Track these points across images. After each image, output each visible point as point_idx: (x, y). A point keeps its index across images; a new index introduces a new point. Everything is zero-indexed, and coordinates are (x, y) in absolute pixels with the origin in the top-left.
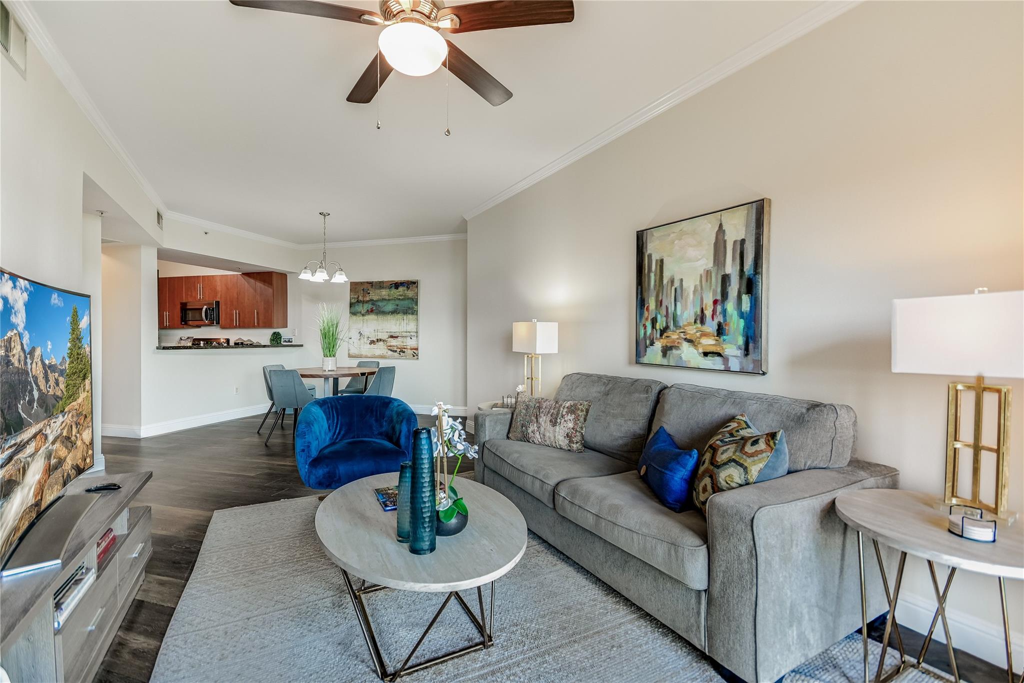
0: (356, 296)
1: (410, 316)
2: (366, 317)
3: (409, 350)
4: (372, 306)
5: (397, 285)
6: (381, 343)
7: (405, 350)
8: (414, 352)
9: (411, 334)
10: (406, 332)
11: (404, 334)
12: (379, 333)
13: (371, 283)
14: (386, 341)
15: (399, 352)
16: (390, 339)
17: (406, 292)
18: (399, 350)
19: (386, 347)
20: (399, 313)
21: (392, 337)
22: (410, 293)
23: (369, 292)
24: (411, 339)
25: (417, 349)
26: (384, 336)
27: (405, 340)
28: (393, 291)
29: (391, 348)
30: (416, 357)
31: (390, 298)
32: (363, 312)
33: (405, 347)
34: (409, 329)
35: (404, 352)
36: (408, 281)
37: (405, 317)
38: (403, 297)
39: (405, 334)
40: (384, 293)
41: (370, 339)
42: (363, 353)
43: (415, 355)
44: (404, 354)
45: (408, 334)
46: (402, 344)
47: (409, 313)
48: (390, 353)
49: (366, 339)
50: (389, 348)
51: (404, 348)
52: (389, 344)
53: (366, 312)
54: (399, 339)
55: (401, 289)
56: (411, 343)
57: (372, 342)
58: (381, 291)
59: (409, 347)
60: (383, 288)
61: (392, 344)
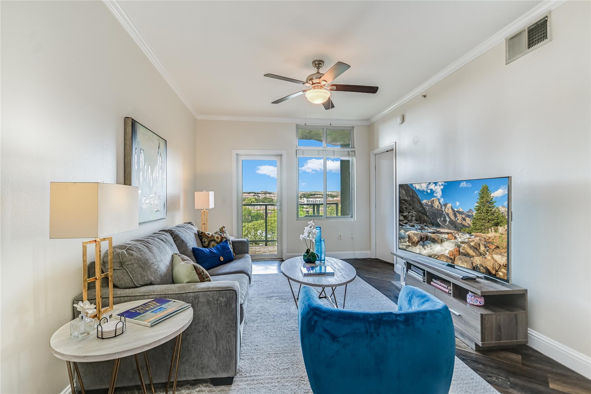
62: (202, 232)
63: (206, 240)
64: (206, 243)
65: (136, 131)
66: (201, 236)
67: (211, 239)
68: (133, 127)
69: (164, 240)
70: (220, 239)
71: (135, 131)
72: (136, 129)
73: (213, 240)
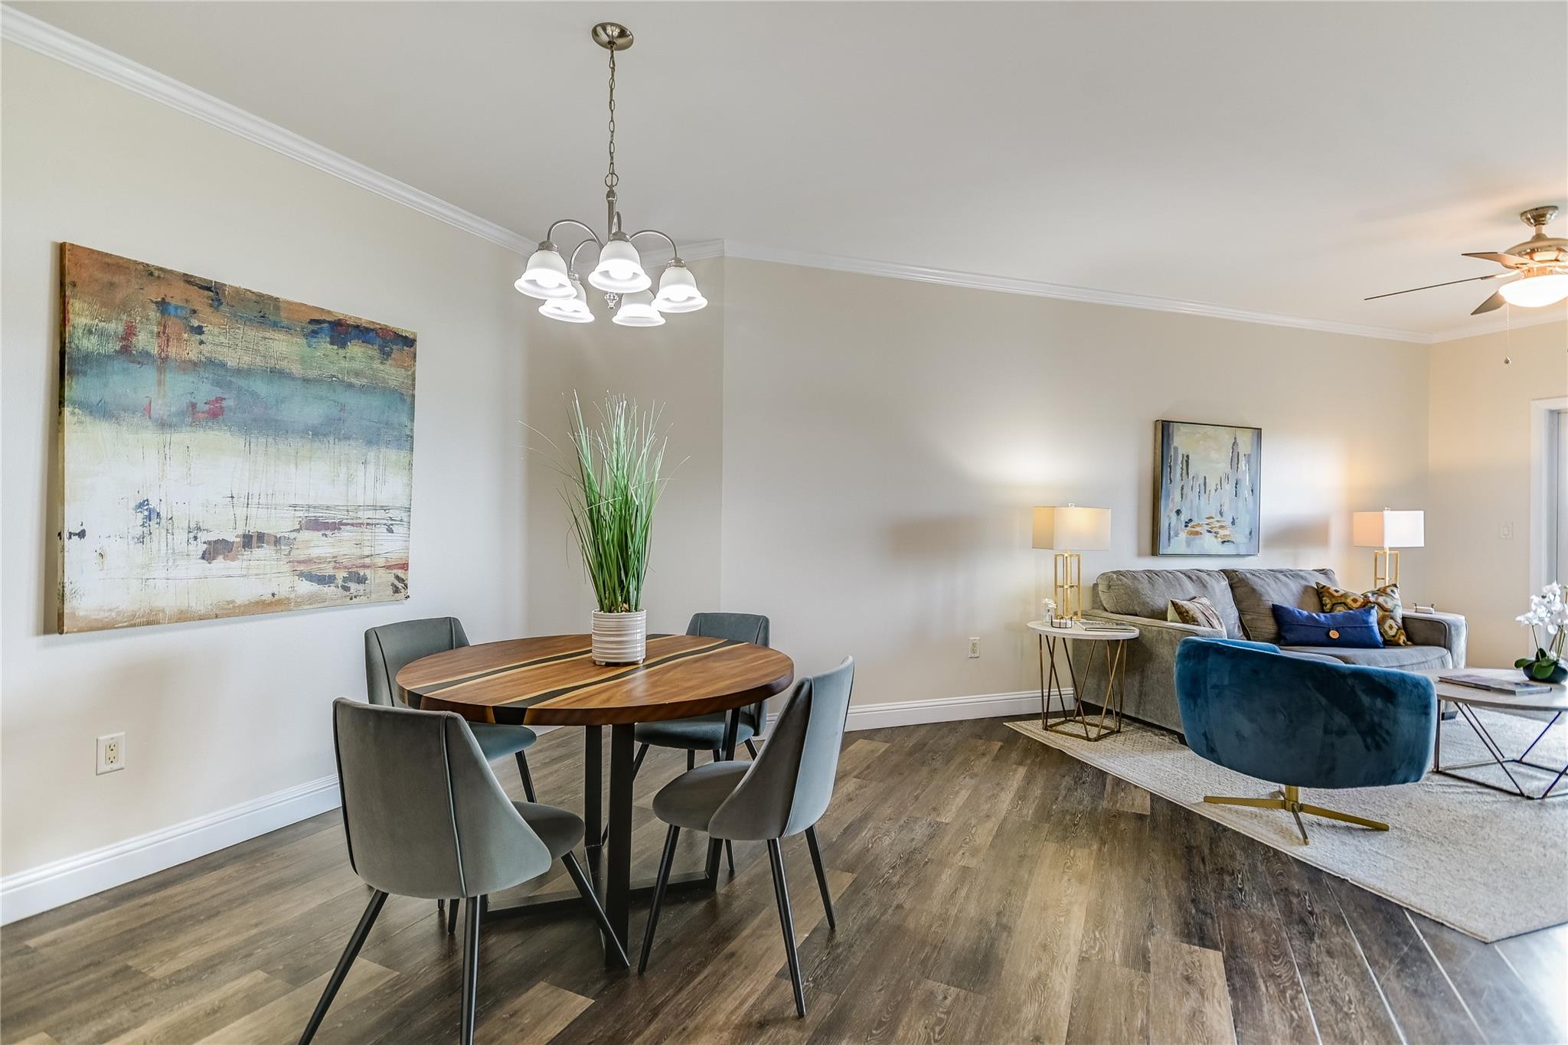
0: (115, 327)
1: (393, 454)
2: (182, 437)
3: (381, 571)
4: (218, 392)
5: (341, 331)
6: (264, 552)
7: (368, 572)
8: (397, 577)
9: (392, 514)
10: (375, 508)
11: (365, 515)
12: (253, 511)
13: (213, 292)
14: (290, 542)
15: (345, 580)
16: (306, 535)
17: (376, 365)
18: (341, 575)
19: (287, 568)
20: (347, 438)
21: (316, 525)
22: (391, 373)
23: (195, 323)
24: (390, 531)
25: (404, 566)
26: (280, 523)
27: (367, 534)
28: (324, 347)
29: (314, 569)
30: (402, 595)
31: (313, 374)
32: (159, 409)
33: (367, 561)
34: (383, 499)
35: (361, 580)
36: (385, 330)
37: (371, 455)
38: (364, 381)
39: (370, 514)
40: (284, 347)
41: (204, 537)
42: (159, 603)
43: (400, 585)
44: (361, 587)
45: (380, 514)
46: (357, 551)
47: (388, 443)
48: (306, 587)
49: (181, 536)
50: (301, 568)
51: (364, 566)
52: (300, 554)
53: (182, 414)
54: (346, 533)
55: (356, 349)
56: (388, 546)
57: (216, 550)
58: (267, 335)
59: (381, 562)
60: (275, 326)
61: (315, 553)
62: (1324, 586)
63: (1326, 600)
64: (1328, 606)
65: (1171, 436)
66: (1321, 593)
67: (1341, 600)
68: (1165, 433)
69: (1194, 577)
70: (1359, 604)
71: (1169, 435)
72: (1171, 432)
73: (1341, 603)
